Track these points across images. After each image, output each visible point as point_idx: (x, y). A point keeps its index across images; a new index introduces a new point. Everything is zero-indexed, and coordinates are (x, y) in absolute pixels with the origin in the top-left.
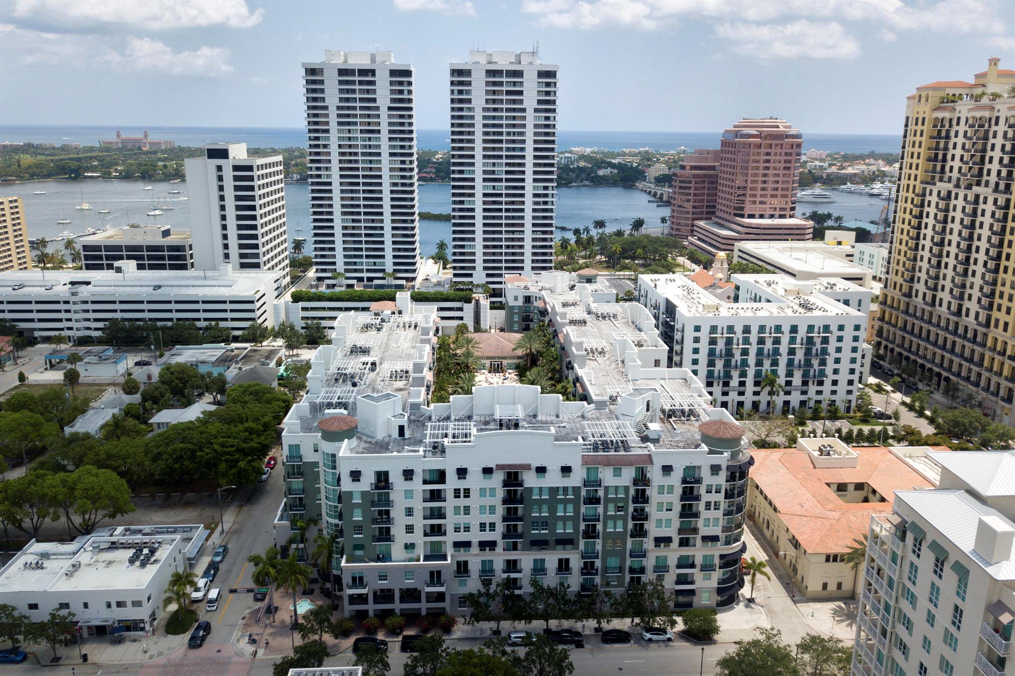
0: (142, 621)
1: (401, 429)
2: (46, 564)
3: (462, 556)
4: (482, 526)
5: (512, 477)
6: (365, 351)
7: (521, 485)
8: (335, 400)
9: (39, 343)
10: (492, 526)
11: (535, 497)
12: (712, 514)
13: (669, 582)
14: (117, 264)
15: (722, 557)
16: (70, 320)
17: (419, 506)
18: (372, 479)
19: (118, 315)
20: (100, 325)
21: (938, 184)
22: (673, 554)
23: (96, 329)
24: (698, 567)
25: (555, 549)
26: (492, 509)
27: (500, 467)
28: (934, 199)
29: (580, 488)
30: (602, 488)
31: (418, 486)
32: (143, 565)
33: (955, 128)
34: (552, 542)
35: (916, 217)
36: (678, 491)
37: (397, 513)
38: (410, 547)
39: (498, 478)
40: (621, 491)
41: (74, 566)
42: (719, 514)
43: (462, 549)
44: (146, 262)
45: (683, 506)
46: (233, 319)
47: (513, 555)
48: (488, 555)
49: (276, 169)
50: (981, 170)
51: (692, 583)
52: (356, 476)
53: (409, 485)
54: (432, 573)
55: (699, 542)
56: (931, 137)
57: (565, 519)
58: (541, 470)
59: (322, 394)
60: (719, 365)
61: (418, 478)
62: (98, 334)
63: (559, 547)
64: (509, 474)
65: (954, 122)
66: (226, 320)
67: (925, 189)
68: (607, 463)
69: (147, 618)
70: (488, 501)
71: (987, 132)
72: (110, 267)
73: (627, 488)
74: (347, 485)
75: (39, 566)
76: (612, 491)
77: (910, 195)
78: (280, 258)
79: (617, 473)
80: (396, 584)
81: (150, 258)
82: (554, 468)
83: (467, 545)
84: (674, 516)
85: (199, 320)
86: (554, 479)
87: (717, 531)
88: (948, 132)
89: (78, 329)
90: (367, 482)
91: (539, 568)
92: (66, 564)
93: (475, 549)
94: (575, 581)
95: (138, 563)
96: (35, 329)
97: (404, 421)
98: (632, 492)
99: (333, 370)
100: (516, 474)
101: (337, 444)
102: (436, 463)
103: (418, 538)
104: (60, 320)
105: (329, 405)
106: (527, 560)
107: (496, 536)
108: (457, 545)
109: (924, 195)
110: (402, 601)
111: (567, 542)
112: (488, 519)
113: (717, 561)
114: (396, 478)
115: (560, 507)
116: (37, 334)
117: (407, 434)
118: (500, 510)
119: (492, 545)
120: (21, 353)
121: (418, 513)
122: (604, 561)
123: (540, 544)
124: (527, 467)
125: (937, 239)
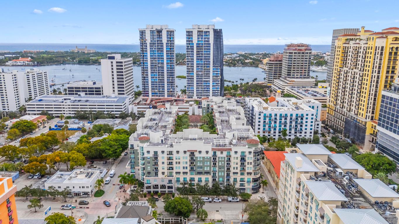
0: (89, 192)
1: (162, 140)
2: (63, 177)
3: (178, 176)
4: (184, 168)
5: (192, 154)
6: (154, 120)
7: (194, 156)
8: (144, 133)
9: (54, 118)
10: (187, 168)
11: (199, 159)
12: (250, 166)
13: (237, 186)
14: (79, 93)
15: (253, 179)
16: (64, 111)
17: (166, 161)
18: (153, 153)
19: (79, 110)
20: (73, 112)
21: (344, 68)
22: (239, 177)
23: (72, 114)
24: (246, 182)
25: (204, 175)
26: (186, 163)
27: (188, 151)
28: (343, 73)
29: (211, 157)
30: (218, 157)
31: (165, 155)
32: (89, 177)
33: (349, 50)
34: (203, 173)
35: (338, 79)
36: (239, 159)
37: (160, 163)
38: (163, 173)
39: (188, 154)
40: (223, 158)
41: (70, 177)
42: (252, 166)
43: (178, 174)
44: (88, 93)
45: (241, 163)
46: (116, 111)
47: (192, 176)
48: (185, 176)
49: (130, 62)
50: (356, 64)
51: (245, 186)
52: (148, 152)
53: (163, 155)
54: (169, 180)
55: (246, 174)
56: (343, 53)
57: (207, 166)
58: (200, 152)
59: (141, 131)
60: (267, 126)
61: (166, 153)
62: (74, 115)
63: (206, 174)
64: (191, 153)
65: (349, 48)
66: (113, 111)
67: (340, 70)
68: (219, 150)
69: (90, 192)
70: (185, 160)
71: (358, 52)
72: (76, 94)
73: (225, 158)
74: (146, 155)
75: (60, 177)
76: (220, 158)
77: (336, 72)
78: (131, 92)
79: (222, 153)
80: (160, 184)
81: (89, 91)
82: (204, 151)
83: (179, 173)
84: (239, 166)
85: (105, 111)
86: (204, 155)
87: (251, 171)
88: (347, 51)
89: (67, 114)
90: (151, 155)
91: (200, 180)
92: (69, 177)
93: (182, 174)
94: (210, 185)
95: (88, 177)
96: (53, 114)
97: (163, 138)
98: (226, 159)
99: (144, 125)
100: (193, 153)
101: (144, 144)
102: (170, 149)
103: (166, 171)
104: (61, 111)
105: (143, 134)
106: (196, 178)
107: (188, 170)
108: (177, 173)
109: (340, 72)
110: (160, 189)
111: (207, 173)
112: (185, 165)
113: (251, 180)
114: (159, 153)
115: (206, 163)
116: (54, 115)
117: (164, 142)
118: (189, 163)
119: (186, 173)
120: (49, 121)
121: (166, 164)
122: (219, 179)
123: (200, 173)
124: (196, 151)
125: (344, 86)
